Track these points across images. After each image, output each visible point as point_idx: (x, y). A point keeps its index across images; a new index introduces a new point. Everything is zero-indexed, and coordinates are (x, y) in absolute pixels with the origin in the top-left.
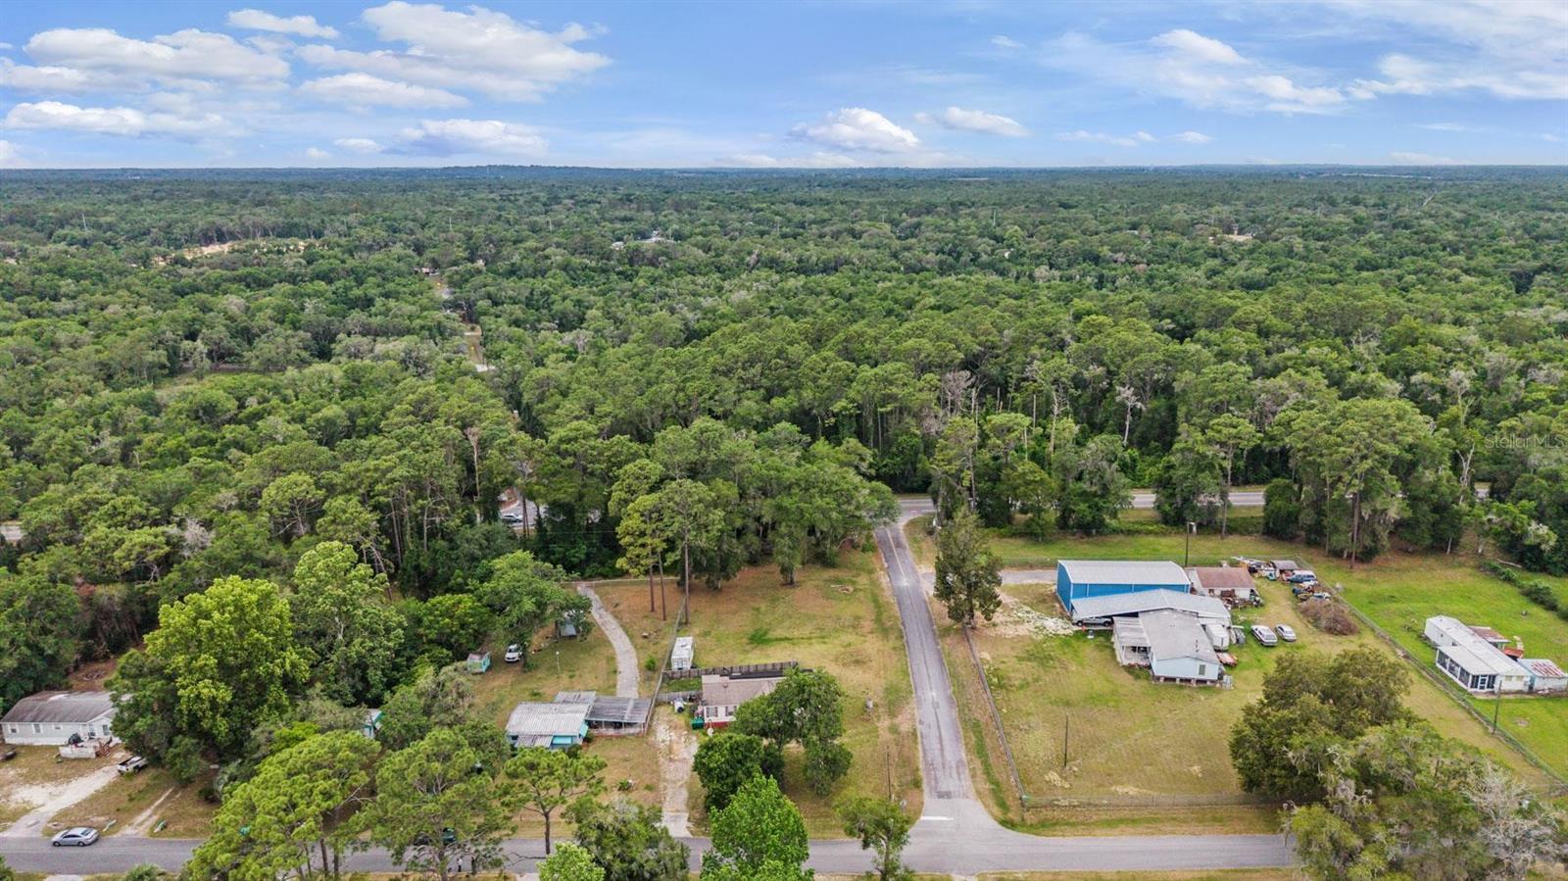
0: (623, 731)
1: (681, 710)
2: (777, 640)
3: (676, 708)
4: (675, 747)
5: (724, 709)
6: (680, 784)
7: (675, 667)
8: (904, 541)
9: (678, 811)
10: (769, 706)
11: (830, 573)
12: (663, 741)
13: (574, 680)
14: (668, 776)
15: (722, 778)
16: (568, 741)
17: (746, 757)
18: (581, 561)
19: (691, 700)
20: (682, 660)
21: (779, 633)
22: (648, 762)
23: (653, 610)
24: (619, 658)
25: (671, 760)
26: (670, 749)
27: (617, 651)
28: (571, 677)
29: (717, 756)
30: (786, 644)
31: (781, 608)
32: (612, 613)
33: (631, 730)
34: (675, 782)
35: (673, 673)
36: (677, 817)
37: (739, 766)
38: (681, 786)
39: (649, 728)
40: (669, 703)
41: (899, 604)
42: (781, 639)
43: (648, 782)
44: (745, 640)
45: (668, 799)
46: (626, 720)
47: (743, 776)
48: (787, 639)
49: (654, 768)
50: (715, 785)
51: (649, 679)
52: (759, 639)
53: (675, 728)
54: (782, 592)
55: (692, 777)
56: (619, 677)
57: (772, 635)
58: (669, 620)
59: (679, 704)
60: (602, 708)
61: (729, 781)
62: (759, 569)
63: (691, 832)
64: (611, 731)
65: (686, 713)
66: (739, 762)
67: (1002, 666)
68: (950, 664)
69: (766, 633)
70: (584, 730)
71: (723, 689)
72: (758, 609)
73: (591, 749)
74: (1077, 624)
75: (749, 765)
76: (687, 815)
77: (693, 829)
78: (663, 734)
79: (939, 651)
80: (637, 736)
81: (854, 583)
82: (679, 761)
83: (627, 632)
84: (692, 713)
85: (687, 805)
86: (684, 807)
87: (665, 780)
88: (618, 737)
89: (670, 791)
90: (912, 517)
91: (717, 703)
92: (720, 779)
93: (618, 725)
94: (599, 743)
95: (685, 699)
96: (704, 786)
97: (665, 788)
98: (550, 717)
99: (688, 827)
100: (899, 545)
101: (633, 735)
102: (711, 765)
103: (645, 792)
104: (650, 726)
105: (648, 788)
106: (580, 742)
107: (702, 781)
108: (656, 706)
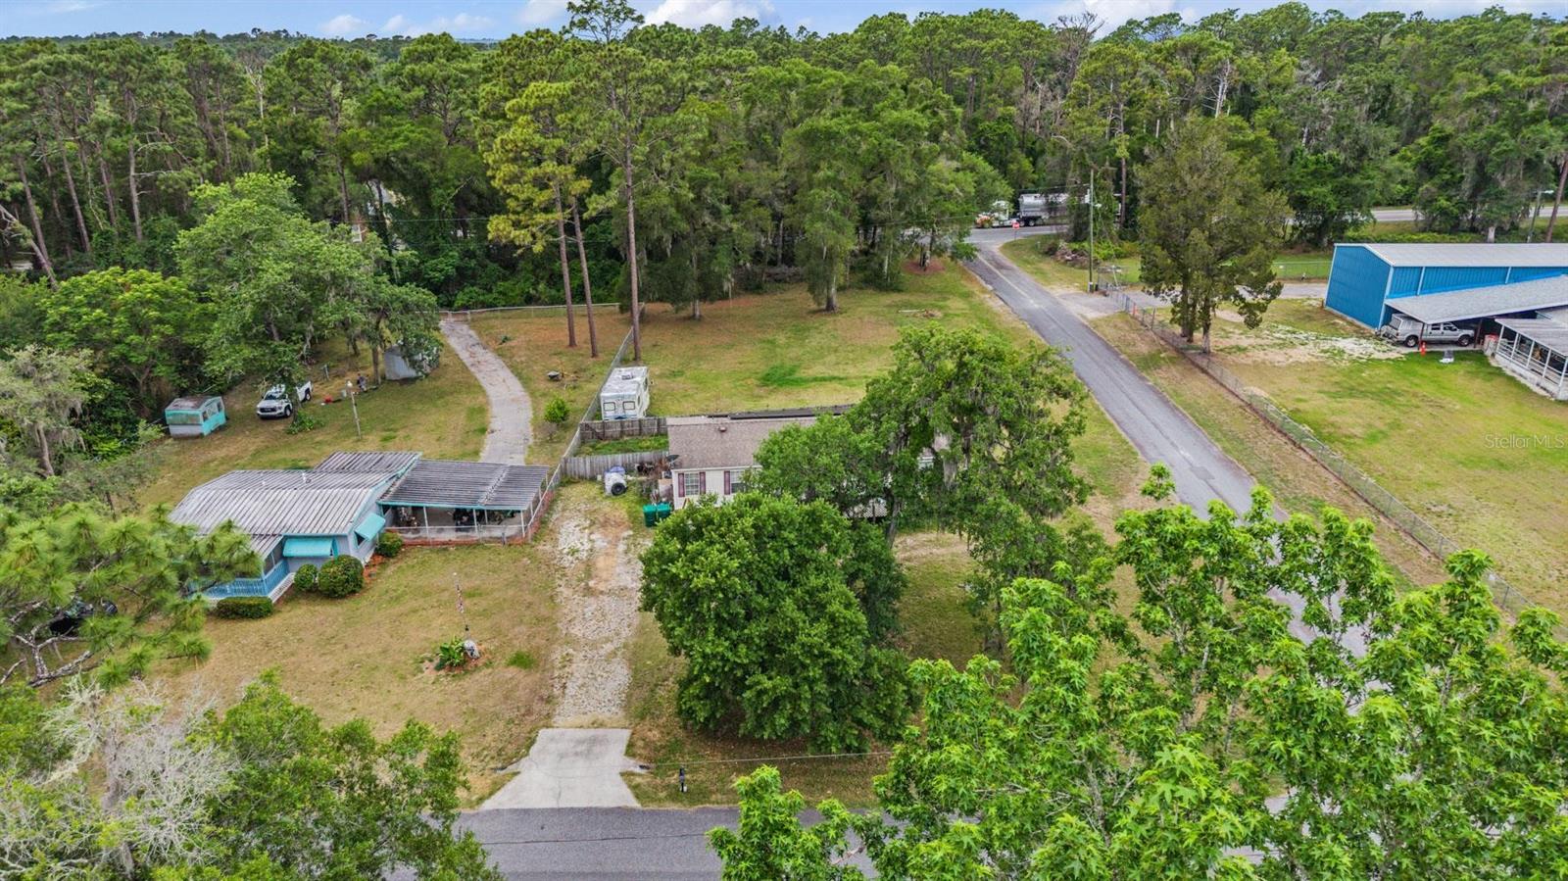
0: (479, 533)
1: (618, 489)
2: (815, 379)
3: (609, 484)
4: (601, 563)
5: (720, 476)
6: (609, 647)
7: (609, 414)
8: (1008, 262)
9: (597, 724)
10: (858, 428)
11: (896, 297)
12: (573, 552)
13: (389, 444)
14: (577, 631)
15: (734, 622)
16: (324, 549)
17: (802, 562)
18: (448, 278)
19: (642, 470)
20: (625, 401)
21: (818, 370)
22: (529, 598)
23: (572, 343)
24: (495, 410)
25: (589, 591)
26: (589, 569)
27: (493, 399)
28: (385, 439)
29: (715, 554)
30: (835, 385)
31: (815, 340)
32: (496, 351)
33: (496, 531)
34: (594, 645)
35: (604, 425)
36: (594, 741)
37: (782, 586)
38: (614, 654)
39: (542, 526)
40: (593, 479)
41: (1036, 328)
42: (824, 379)
43: (521, 645)
44: (752, 381)
45: (571, 690)
46: (483, 503)
47: (799, 616)
48: (833, 379)
49: (544, 611)
50: (713, 644)
51: (551, 440)
52: (777, 379)
53: (605, 524)
54: (816, 321)
55: (641, 631)
56: (488, 439)
57: (801, 374)
58: (602, 356)
59: (613, 478)
60: (428, 483)
61: (755, 629)
62: (767, 298)
63: (635, 789)
64: (449, 534)
65: (630, 496)
66: (784, 574)
67: (1301, 406)
68: (1187, 406)
69: (792, 371)
70: (373, 525)
71: (716, 436)
72: (772, 342)
73: (389, 571)
74: (1405, 344)
75: (814, 581)
76: (626, 734)
77: (643, 779)
78: (572, 536)
79: (1151, 388)
80: (509, 542)
81: (940, 308)
82: (610, 593)
83: (519, 376)
84: (645, 496)
85: (626, 706)
86: (613, 712)
87: (570, 641)
88: (458, 545)
89: (579, 667)
90: (1007, 240)
91: (704, 463)
92: (725, 623)
93: (462, 517)
94: (414, 558)
95: (628, 471)
96: (675, 651)
97: (568, 660)
98: (288, 495)
99: (626, 775)
100: (1000, 266)
101: (499, 539)
102: (699, 582)
103: (513, 670)
104: (542, 522)
105: (521, 661)
106: (365, 556)
107: (669, 634)
108: (562, 484)
